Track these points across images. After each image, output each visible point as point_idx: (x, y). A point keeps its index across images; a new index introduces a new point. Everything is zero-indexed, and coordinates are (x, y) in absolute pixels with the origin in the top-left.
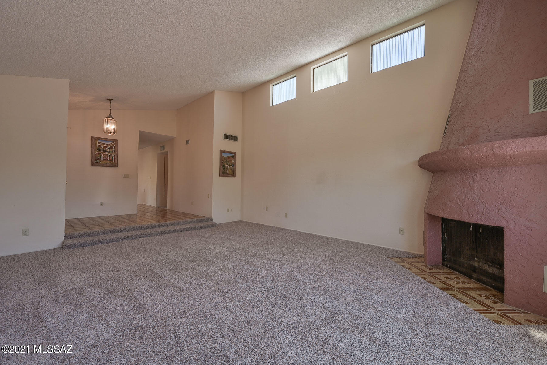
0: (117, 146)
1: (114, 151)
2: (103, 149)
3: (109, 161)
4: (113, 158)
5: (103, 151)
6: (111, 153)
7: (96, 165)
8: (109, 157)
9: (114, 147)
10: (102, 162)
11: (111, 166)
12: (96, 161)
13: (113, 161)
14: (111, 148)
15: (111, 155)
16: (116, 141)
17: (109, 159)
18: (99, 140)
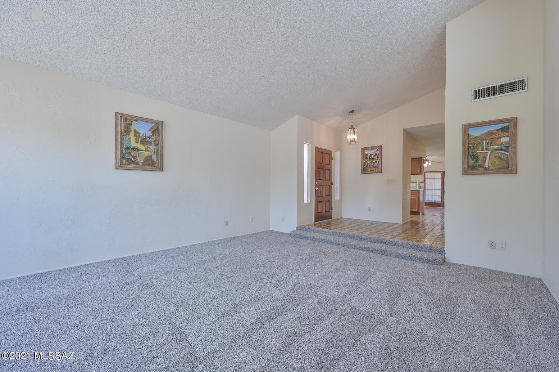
0: (381, 152)
1: (379, 157)
2: (370, 157)
3: (374, 168)
4: (378, 164)
5: (370, 159)
6: (376, 160)
7: (365, 173)
8: (374, 164)
9: (378, 154)
10: (369, 170)
11: (376, 172)
12: (365, 170)
13: (378, 168)
14: (376, 154)
15: (376, 162)
16: (380, 147)
17: (374, 166)
18: (366, 149)
